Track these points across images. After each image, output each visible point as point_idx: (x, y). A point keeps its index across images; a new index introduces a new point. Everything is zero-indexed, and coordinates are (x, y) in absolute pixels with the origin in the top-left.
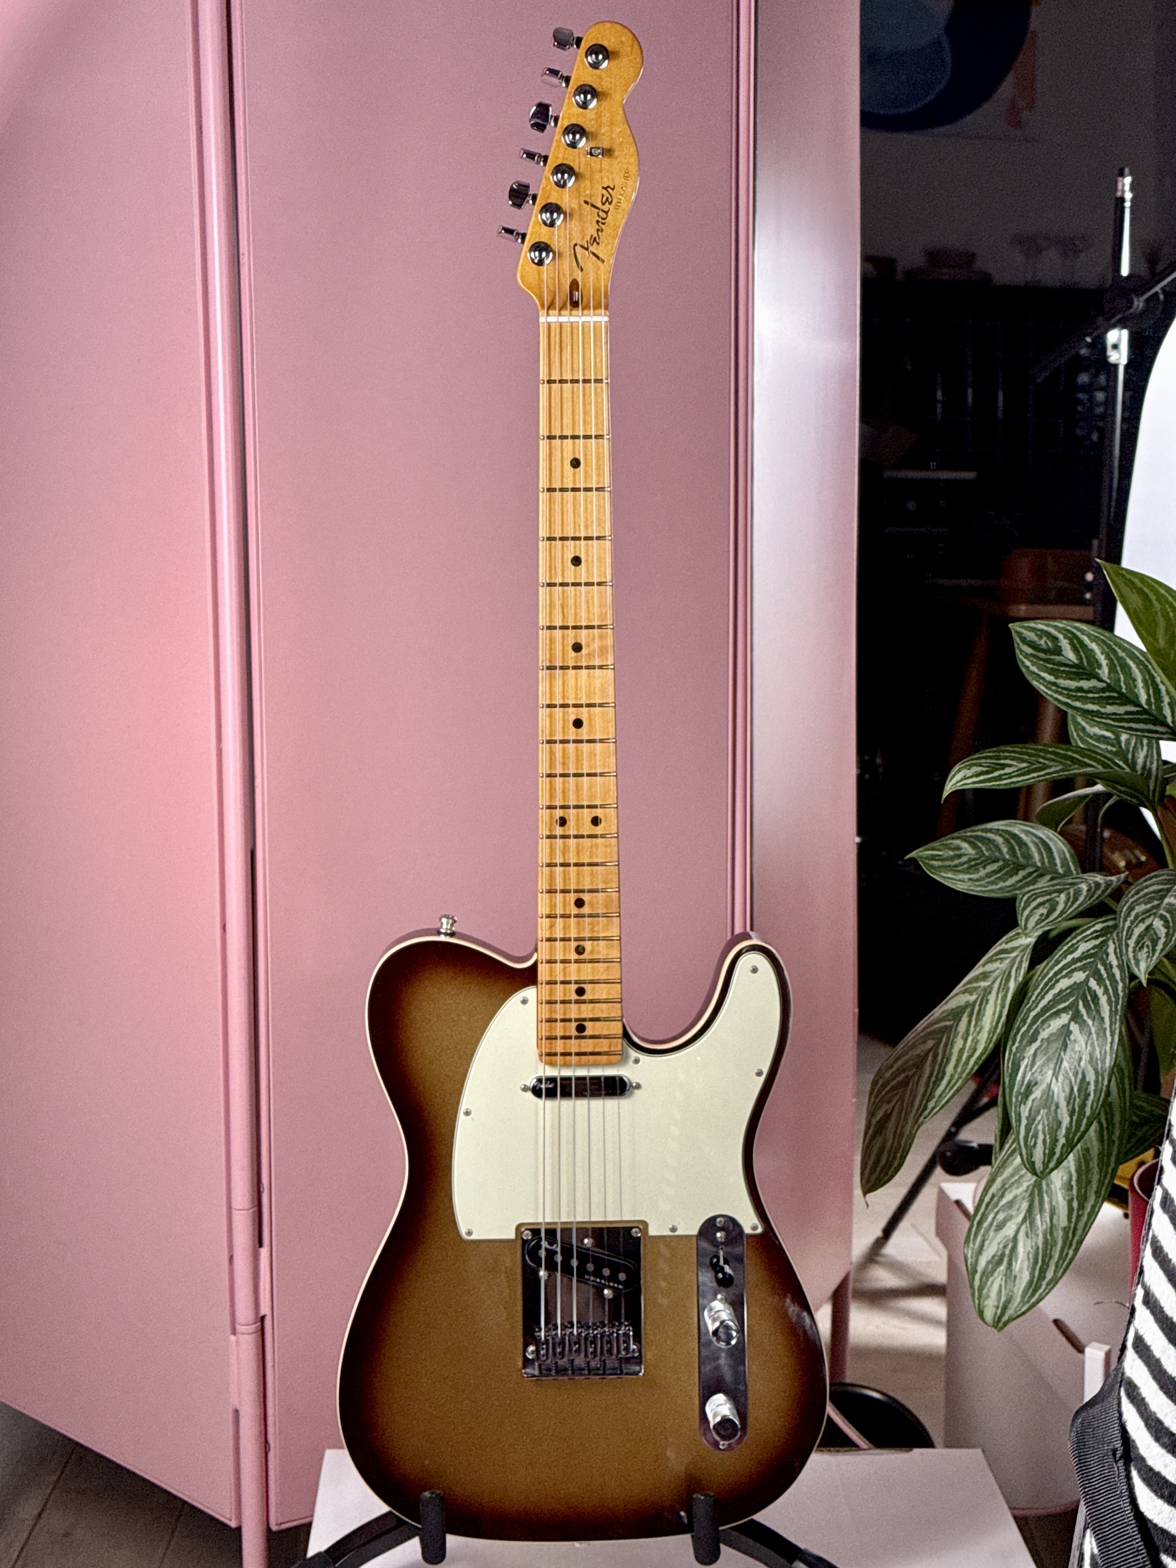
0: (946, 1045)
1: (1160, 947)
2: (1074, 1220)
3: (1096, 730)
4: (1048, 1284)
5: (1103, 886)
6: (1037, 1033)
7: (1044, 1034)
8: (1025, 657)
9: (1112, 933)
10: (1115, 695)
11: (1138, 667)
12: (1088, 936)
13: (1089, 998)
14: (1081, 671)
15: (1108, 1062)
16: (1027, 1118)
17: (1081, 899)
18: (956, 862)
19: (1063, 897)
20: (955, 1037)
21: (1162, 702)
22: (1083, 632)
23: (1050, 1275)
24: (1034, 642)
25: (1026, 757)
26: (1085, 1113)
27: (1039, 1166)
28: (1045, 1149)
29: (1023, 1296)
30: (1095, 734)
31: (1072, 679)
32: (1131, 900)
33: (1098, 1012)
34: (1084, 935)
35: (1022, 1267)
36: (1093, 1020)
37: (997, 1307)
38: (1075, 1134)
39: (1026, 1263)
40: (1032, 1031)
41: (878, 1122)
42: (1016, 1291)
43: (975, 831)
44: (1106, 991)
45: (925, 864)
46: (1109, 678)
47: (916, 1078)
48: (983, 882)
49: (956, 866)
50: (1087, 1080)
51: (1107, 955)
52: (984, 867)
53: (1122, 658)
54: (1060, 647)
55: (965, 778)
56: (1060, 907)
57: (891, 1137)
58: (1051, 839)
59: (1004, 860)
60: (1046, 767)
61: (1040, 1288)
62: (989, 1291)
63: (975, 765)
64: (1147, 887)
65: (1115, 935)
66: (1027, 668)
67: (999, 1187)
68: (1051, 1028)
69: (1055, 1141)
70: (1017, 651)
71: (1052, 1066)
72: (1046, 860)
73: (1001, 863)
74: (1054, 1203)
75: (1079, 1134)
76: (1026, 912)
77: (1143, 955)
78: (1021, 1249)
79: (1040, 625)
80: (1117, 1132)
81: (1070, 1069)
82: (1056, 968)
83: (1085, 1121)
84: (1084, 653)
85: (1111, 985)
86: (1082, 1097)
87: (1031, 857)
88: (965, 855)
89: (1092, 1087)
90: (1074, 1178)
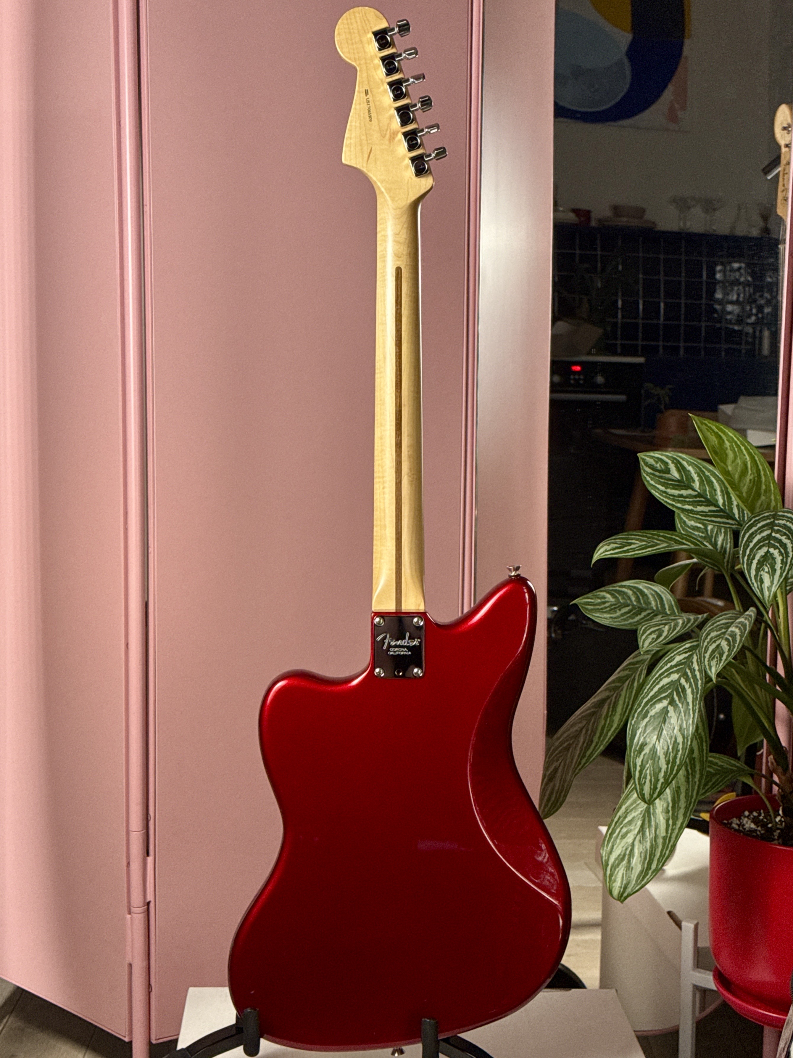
0: (594, 723)
1: (724, 657)
2: (670, 832)
3: (692, 523)
4: (653, 873)
5: (692, 621)
6: (647, 712)
7: (652, 713)
8: (647, 475)
9: (696, 650)
10: (703, 499)
11: (717, 481)
12: (680, 651)
13: (680, 690)
14: (682, 484)
15: (691, 730)
16: (640, 766)
17: (678, 629)
18: (603, 606)
19: (667, 627)
20: (599, 718)
21: (732, 504)
22: (683, 459)
23: (654, 866)
24: (653, 465)
25: (645, 539)
26: (676, 762)
27: (647, 796)
28: (651, 785)
29: (637, 881)
30: (692, 526)
31: (676, 489)
32: (708, 629)
33: (685, 698)
34: (678, 651)
35: (637, 863)
36: (682, 704)
37: (621, 887)
38: (670, 776)
39: (639, 859)
40: (644, 711)
41: (549, 775)
42: (632, 876)
43: (614, 587)
44: (691, 686)
45: (582, 607)
46: (700, 489)
47: (574, 745)
48: (620, 619)
49: (602, 609)
50: (678, 741)
51: (692, 663)
52: (620, 610)
53: (708, 476)
54: (669, 469)
55: (606, 551)
56: (665, 634)
57: (558, 782)
58: (663, 592)
59: (633, 605)
60: (657, 545)
61: (647, 875)
62: (616, 877)
63: (613, 543)
64: (719, 621)
65: (697, 651)
66: (648, 481)
67: (624, 811)
68: (656, 709)
69: (657, 780)
70: (642, 471)
71: (656, 733)
72: (659, 606)
73: (630, 607)
74: (657, 821)
75: (672, 776)
76: (644, 637)
77: (714, 663)
78: (636, 851)
79: (657, 454)
80: (698, 776)
81: (668, 735)
82: (660, 672)
83: (676, 768)
84: (684, 472)
85: (694, 681)
86: (675, 752)
87: (650, 603)
88: (608, 602)
89: (680, 747)
90: (671, 805)
